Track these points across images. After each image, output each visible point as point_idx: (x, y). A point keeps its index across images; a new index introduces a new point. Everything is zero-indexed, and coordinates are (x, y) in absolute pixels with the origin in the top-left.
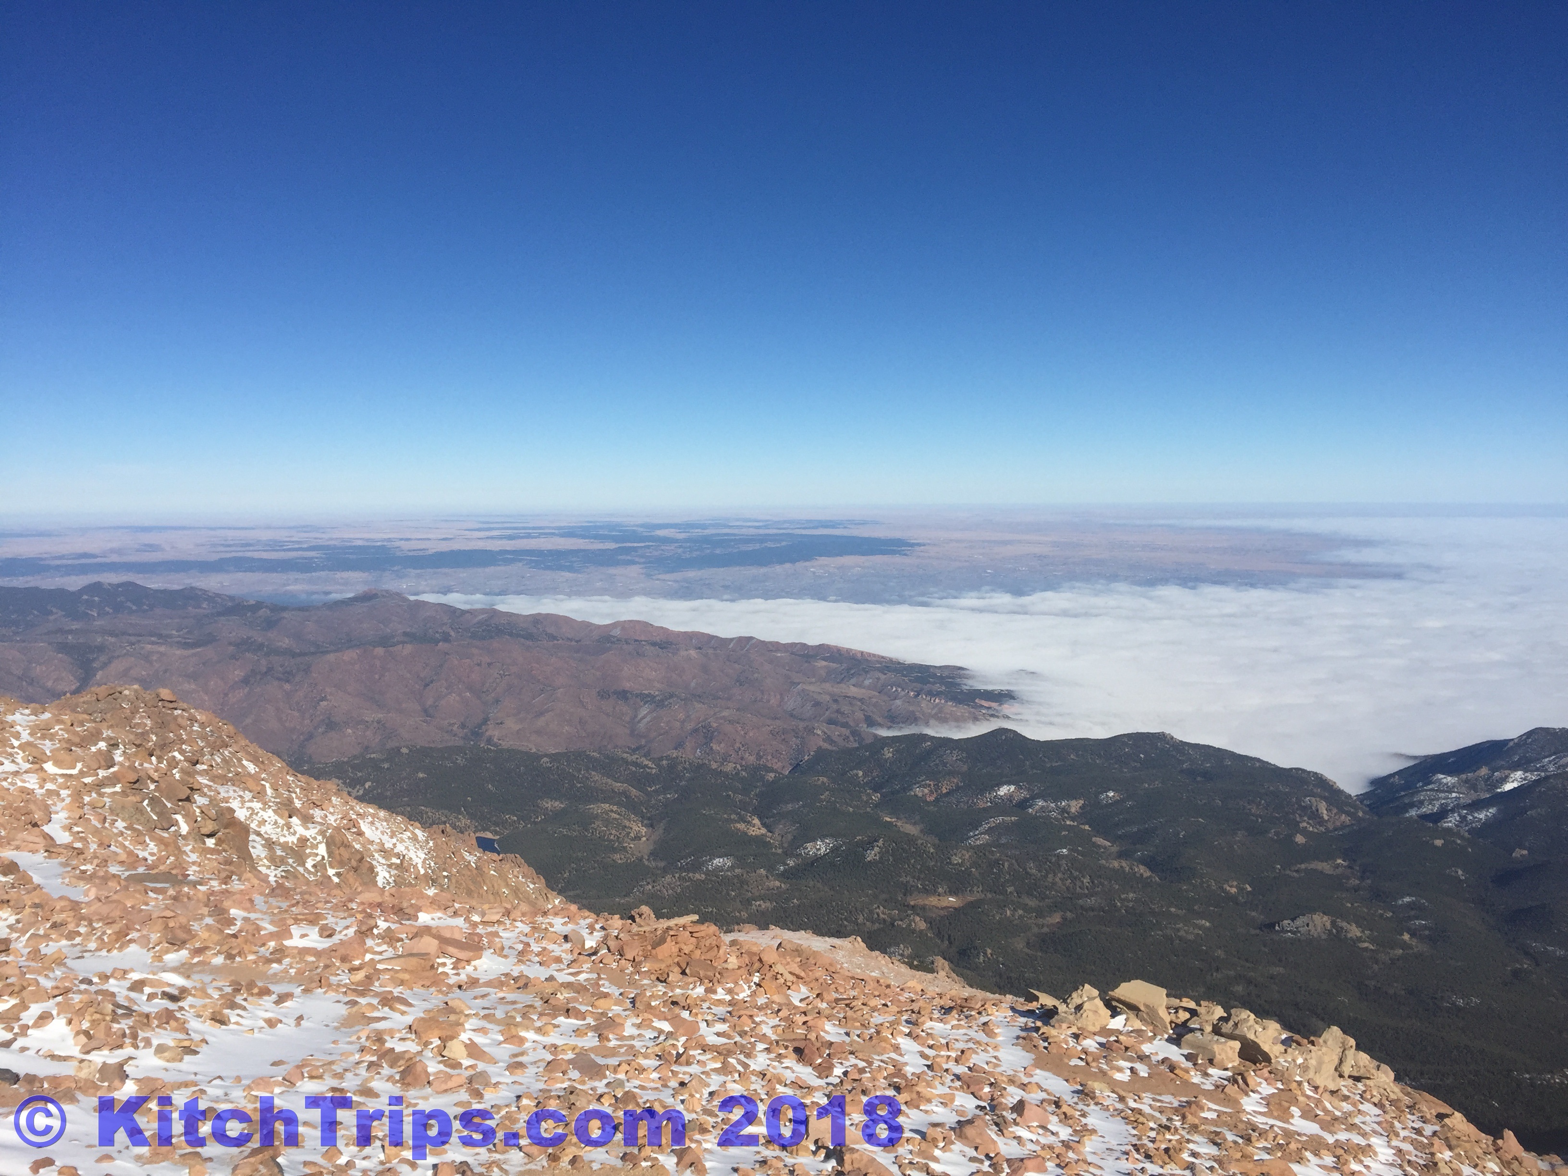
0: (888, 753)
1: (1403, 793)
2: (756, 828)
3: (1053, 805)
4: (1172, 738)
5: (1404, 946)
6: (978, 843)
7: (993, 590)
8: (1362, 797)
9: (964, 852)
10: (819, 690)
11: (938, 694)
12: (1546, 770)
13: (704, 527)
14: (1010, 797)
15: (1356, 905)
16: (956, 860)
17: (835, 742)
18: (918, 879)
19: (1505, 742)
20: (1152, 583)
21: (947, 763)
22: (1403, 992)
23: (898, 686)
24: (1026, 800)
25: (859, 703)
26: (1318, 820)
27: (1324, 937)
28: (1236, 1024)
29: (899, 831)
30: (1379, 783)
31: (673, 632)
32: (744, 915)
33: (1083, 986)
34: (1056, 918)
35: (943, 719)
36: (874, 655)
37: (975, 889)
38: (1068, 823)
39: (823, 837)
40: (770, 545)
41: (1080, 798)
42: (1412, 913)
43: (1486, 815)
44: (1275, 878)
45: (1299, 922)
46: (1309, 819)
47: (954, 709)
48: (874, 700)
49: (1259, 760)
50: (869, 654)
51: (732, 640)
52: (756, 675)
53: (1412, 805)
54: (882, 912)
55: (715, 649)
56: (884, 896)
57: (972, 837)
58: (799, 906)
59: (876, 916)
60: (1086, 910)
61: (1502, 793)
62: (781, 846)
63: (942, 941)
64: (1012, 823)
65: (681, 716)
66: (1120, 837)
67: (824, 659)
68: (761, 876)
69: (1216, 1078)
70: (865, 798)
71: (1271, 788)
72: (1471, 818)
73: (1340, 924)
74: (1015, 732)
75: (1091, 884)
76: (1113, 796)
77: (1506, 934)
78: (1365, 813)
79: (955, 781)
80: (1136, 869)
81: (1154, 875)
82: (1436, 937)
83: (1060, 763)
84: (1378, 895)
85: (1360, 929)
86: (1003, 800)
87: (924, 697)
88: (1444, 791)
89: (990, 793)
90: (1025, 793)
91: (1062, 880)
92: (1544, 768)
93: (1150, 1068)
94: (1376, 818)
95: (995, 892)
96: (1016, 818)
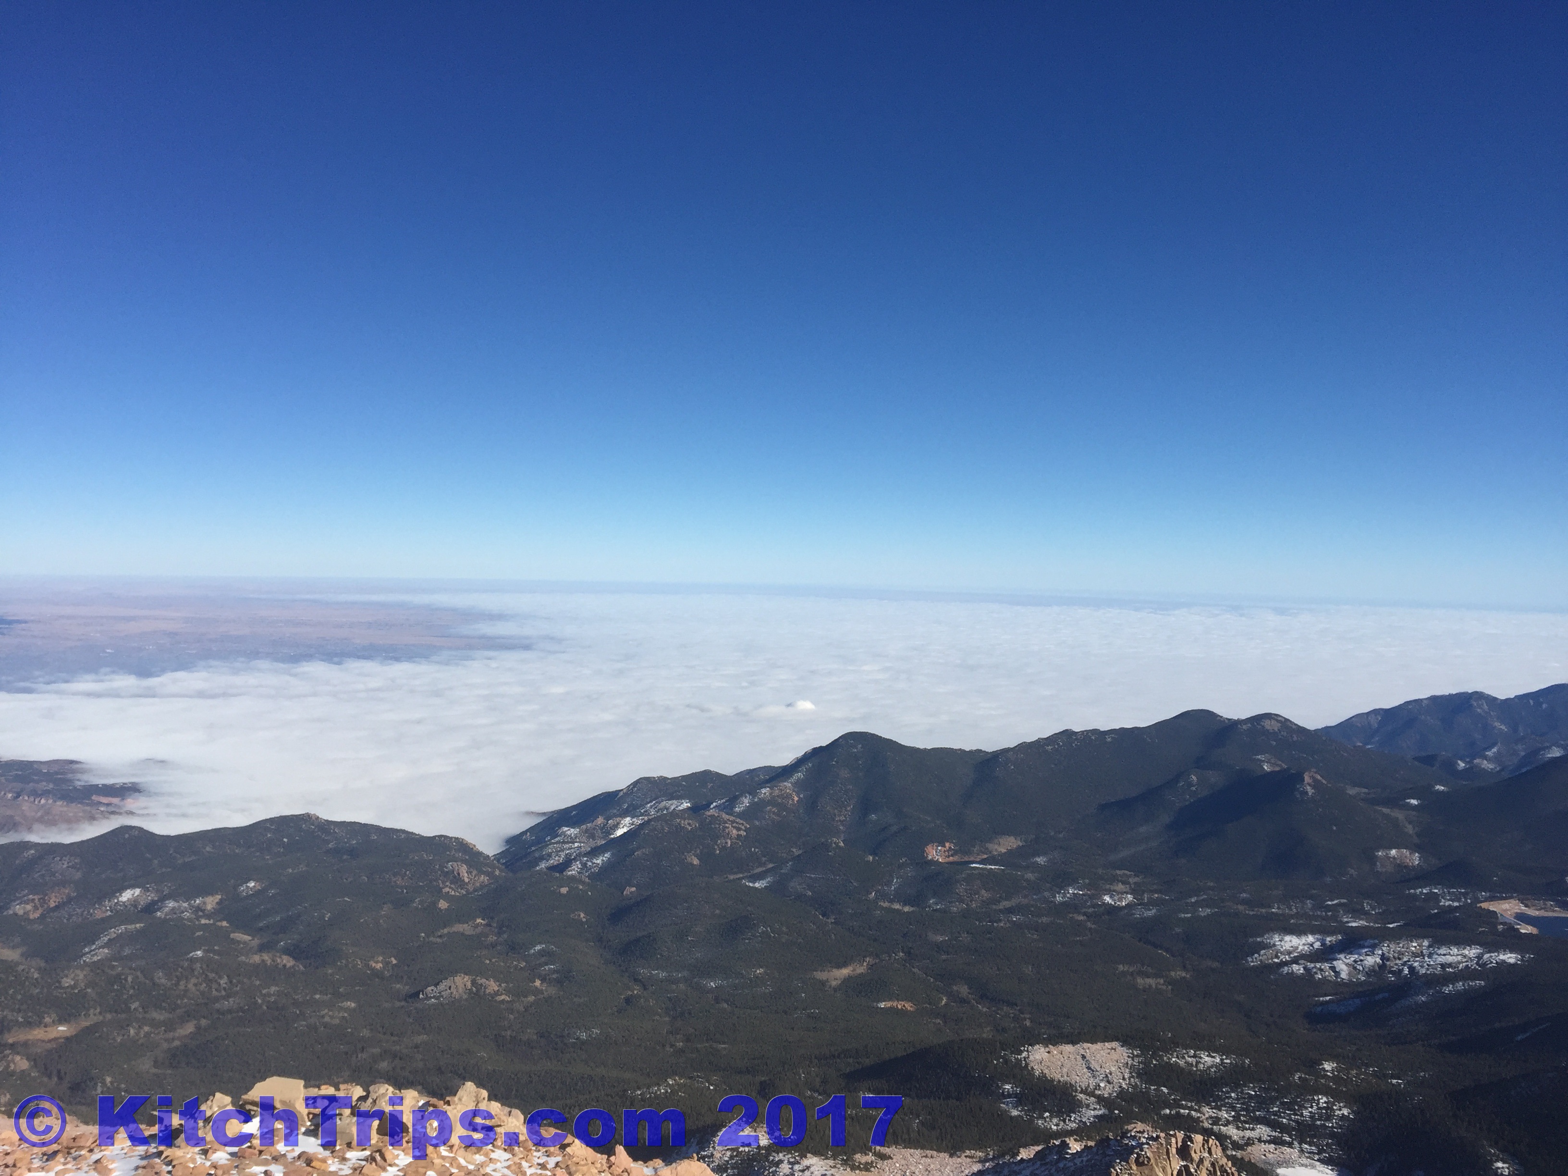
1: (533, 848)
3: (186, 905)
4: (318, 818)
5: (536, 992)
6: (95, 959)
7: (113, 672)
8: (498, 857)
9: (78, 972)
11: (45, 793)
12: (649, 815)
14: (134, 902)
15: (494, 960)
16: (67, 982)
18: (19, 1011)
19: (617, 792)
20: (296, 659)
21: (56, 872)
22: (535, 1037)
24: (153, 903)
26: (459, 883)
27: (465, 997)
28: (375, 1101)
30: (514, 841)
33: (214, 1096)
34: (189, 1028)
35: (49, 820)
37: (92, 1011)
38: (203, 921)
41: (217, 893)
42: (543, 959)
43: (603, 860)
44: (419, 946)
45: (442, 987)
46: (451, 884)
47: (65, 809)
49: (403, 831)
53: (542, 858)
57: (87, 953)
60: (223, 1014)
61: (614, 838)
64: (138, 931)
66: (261, 929)
69: (354, 1161)
71: (416, 858)
72: (590, 864)
73: (480, 982)
74: (140, 829)
75: (228, 983)
76: (254, 886)
77: (620, 966)
78: (501, 871)
79: (67, 891)
80: (279, 960)
81: (298, 964)
82: (564, 978)
83: (193, 858)
84: (513, 948)
85: (498, 983)
86: (126, 906)
87: (26, 798)
88: (568, 842)
89: (109, 901)
90: (153, 895)
91: (195, 985)
92: (646, 813)
93: (285, 1167)
94: (511, 874)
95: (116, 1012)
96: (142, 925)
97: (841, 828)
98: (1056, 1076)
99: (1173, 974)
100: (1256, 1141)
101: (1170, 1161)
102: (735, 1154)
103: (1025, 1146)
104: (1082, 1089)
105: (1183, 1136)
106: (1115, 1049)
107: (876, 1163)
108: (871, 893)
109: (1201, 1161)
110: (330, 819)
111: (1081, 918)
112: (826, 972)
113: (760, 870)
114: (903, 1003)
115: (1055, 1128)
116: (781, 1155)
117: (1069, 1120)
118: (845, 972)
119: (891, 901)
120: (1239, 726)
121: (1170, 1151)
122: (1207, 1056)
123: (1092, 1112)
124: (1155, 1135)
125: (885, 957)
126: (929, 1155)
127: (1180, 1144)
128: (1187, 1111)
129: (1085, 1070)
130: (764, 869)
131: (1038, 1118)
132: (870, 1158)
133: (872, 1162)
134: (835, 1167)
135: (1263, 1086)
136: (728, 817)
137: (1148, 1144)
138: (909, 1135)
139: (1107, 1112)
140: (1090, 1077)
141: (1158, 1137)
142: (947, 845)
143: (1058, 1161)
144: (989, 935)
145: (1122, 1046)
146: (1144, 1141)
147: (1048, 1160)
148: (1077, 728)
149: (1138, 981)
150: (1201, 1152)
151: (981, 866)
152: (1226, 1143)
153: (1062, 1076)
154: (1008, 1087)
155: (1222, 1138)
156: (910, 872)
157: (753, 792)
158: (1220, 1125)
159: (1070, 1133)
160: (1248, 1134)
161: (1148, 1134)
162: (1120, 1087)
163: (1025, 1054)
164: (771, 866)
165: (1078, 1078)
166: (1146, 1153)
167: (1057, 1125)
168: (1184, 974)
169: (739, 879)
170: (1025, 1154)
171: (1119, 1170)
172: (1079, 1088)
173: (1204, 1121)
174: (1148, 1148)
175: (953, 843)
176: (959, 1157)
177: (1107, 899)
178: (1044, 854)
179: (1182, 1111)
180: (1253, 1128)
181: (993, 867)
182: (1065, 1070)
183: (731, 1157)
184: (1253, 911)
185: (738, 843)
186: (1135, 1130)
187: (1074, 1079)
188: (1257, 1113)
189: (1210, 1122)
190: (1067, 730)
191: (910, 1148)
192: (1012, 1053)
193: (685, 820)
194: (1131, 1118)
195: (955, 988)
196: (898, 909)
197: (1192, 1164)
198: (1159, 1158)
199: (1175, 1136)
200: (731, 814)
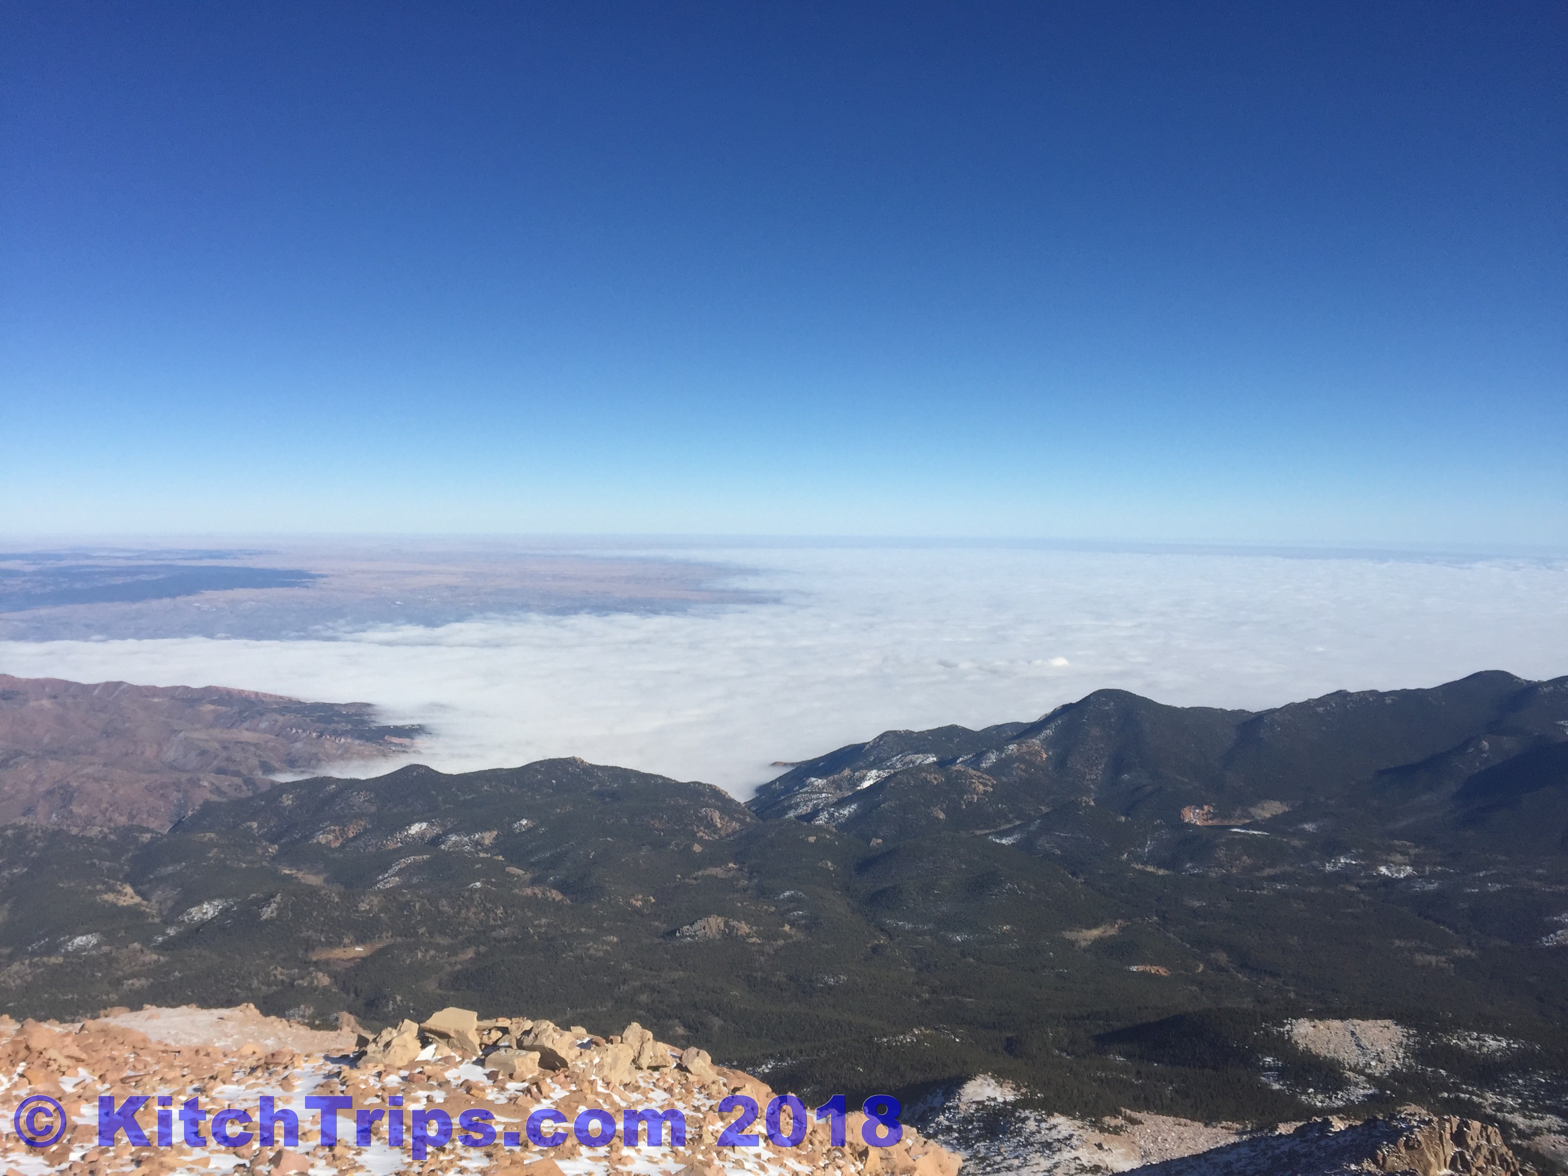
0: (287, 800)
1: (782, 797)
2: (128, 897)
3: (466, 839)
4: (582, 762)
5: (786, 936)
6: (388, 886)
8: (749, 804)
9: (373, 898)
10: (205, 737)
11: (344, 733)
12: (895, 768)
13: (59, 557)
14: (422, 835)
15: (745, 904)
16: (364, 907)
17: (225, 793)
18: (322, 932)
19: (864, 744)
21: (354, 806)
22: (785, 980)
23: (298, 727)
24: (438, 836)
25: (253, 749)
26: (713, 828)
27: (718, 937)
28: (536, 1036)
29: (300, 883)
30: (763, 790)
31: (19, 680)
32: (114, 997)
33: (403, 1022)
34: (470, 954)
35: (349, 759)
36: (271, 696)
37: (384, 935)
38: (482, 855)
39: (210, 899)
40: (144, 577)
41: (493, 830)
42: (792, 905)
43: (850, 811)
44: (676, 886)
45: (696, 926)
46: (705, 829)
47: (362, 748)
48: (271, 744)
49: (661, 777)
50: (265, 695)
51: (95, 686)
52: (127, 725)
53: (790, 807)
54: (279, 973)
55: (75, 697)
56: (282, 955)
57: (382, 880)
58: (181, 978)
59: (272, 978)
60: (499, 942)
61: (861, 790)
62: (160, 912)
63: (348, 994)
64: (424, 861)
65: (32, 777)
66: (532, 864)
67: (212, 702)
68: (135, 951)
69: (512, 1092)
70: (260, 852)
71: (672, 803)
72: (837, 814)
73: (732, 923)
74: (427, 768)
75: (504, 914)
76: (526, 824)
77: (867, 915)
78: (751, 818)
79: (363, 823)
80: (549, 895)
81: (565, 898)
82: (811, 925)
83: (473, 796)
84: (763, 893)
85: (749, 926)
86: (415, 839)
87: (328, 737)
88: (816, 793)
89: (400, 833)
90: (438, 829)
91: (474, 913)
92: (892, 766)
93: (448, 1093)
94: (761, 822)
95: (405, 936)
96: (428, 856)
97: (1092, 786)
98: (1323, 1052)
99: (1456, 951)
100: (1545, 1131)
101: (1443, 1146)
102: (980, 1107)
103: (1286, 1121)
104: (1350, 1066)
105: (1459, 1121)
106: (1388, 1028)
107: (1126, 1127)
108: (1123, 854)
109: (1479, 1148)
110: (593, 763)
111: (1354, 889)
112: (1075, 932)
113: (1007, 826)
114: (1156, 968)
115: (1320, 1104)
116: (1027, 1112)
117: (1335, 1097)
118: (1095, 933)
119: (1145, 863)
120: (1540, 689)
121: (1444, 1136)
122: (1493, 1039)
123: (1361, 1091)
124: (1427, 1119)
125: (1138, 920)
126: (1183, 1123)
127: (1455, 1129)
128: (1468, 1096)
129: (1355, 1047)
130: (1011, 826)
131: (1301, 1094)
132: (1120, 1121)
133: (1122, 1126)
134: (1083, 1128)
135: (1554, 1074)
136: (974, 772)
137: (1419, 1127)
138: (1162, 1101)
139: (1377, 1091)
140: (1359, 1055)
141: (1431, 1121)
142: (1206, 807)
143: (1319, 1138)
144: (1250, 904)
145: (1396, 1025)
146: (1415, 1124)
147: (1308, 1137)
148: (1352, 690)
149: (1417, 957)
150: (1478, 1139)
151: (1243, 831)
152: (1511, 1132)
153: (1329, 1052)
154: (1269, 1059)
155: (1505, 1128)
156: (1165, 834)
157: (1000, 749)
158: (1503, 1112)
159: (1336, 1111)
160: (1536, 1123)
161: (1420, 1117)
162: (1393, 1067)
163: (1288, 1027)
164: (1018, 823)
165: (1346, 1055)
166: (1416, 1137)
167: (1322, 1102)
168: (1469, 952)
169: (985, 835)
170: (1284, 1129)
171: (1386, 1153)
172: (1347, 1066)
173: (1487, 1107)
174: (1419, 1132)
175: (1212, 806)
176: (1215, 1127)
177: (1383, 870)
178: (1313, 820)
179: (1462, 1095)
180: (1542, 1117)
181: (1256, 833)
182: (1332, 1046)
183: (977, 1110)
184: (1550, 888)
185: (985, 799)
186: (1405, 1112)
187: (1342, 1056)
188: (1547, 1102)
189: (1493, 1108)
190: (1340, 691)
191: (1163, 1115)
192: (1274, 1025)
193: (931, 774)
194: (1404, 1099)
195: (1213, 955)
196: (1151, 872)
197: (1468, 1151)
198: (1432, 1143)
199: (1449, 1121)
200: (978, 770)
